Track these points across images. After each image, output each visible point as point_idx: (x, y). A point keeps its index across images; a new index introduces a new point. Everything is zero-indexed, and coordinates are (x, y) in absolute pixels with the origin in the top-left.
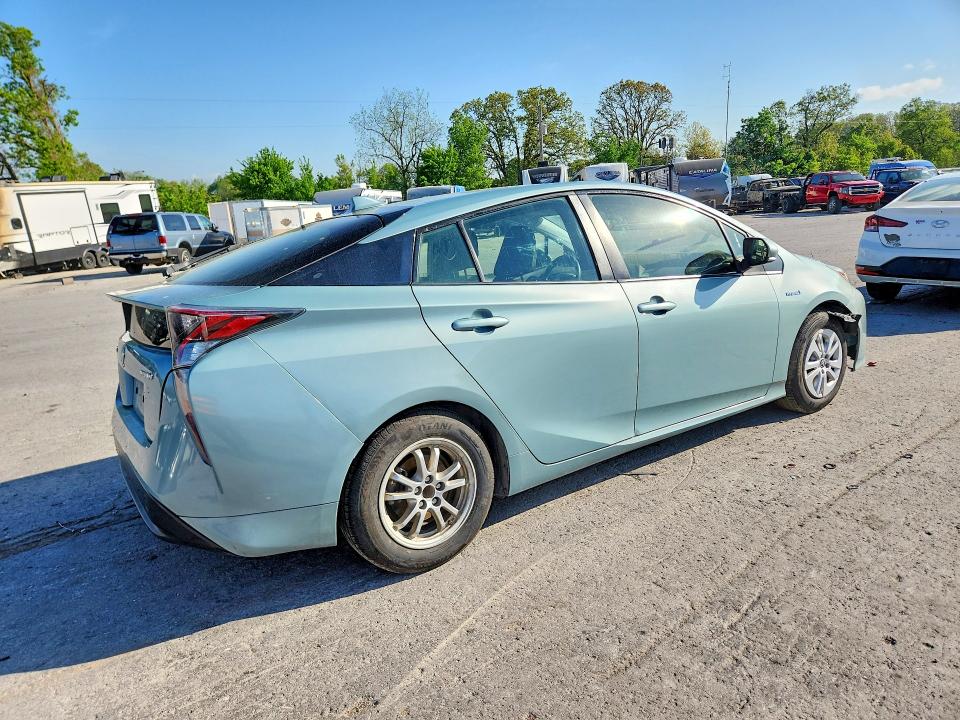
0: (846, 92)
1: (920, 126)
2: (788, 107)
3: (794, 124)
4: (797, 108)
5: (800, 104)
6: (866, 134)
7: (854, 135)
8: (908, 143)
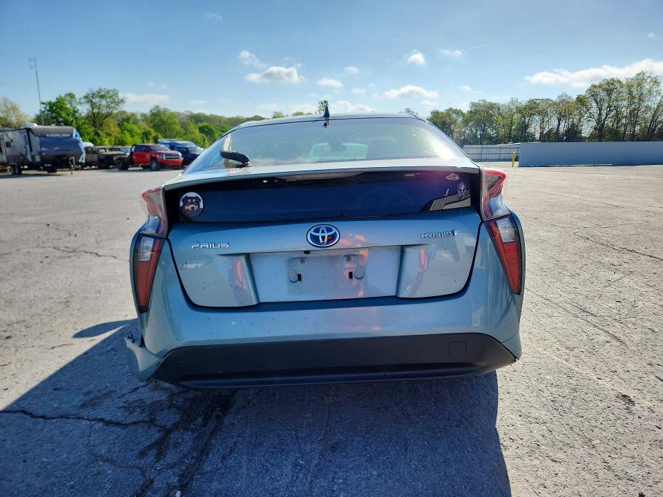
0: (116, 94)
1: (163, 123)
2: (77, 97)
3: (84, 110)
4: (83, 100)
5: (85, 97)
6: (133, 123)
7: (125, 123)
8: (158, 132)
